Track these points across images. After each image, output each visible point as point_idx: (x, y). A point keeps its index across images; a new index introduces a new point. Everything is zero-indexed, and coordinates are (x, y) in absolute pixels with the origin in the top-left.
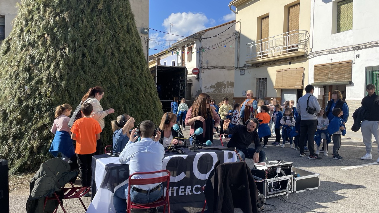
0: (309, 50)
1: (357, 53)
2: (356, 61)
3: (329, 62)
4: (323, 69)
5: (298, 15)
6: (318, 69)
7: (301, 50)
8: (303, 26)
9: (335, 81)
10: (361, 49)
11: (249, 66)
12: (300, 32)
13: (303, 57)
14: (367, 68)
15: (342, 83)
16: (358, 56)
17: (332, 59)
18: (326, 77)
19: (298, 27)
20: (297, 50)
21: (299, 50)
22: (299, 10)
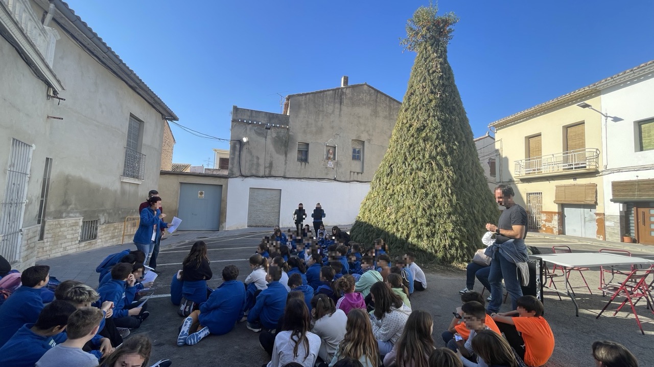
0: (602, 167)
3: (635, 178)
4: (625, 185)
5: (582, 134)
6: (616, 186)
7: (590, 166)
8: (590, 144)
9: (644, 198)
11: (516, 181)
12: (587, 150)
13: (594, 173)
17: (637, 176)
18: (631, 193)
19: (583, 145)
20: (585, 167)
21: (588, 167)
22: (584, 130)
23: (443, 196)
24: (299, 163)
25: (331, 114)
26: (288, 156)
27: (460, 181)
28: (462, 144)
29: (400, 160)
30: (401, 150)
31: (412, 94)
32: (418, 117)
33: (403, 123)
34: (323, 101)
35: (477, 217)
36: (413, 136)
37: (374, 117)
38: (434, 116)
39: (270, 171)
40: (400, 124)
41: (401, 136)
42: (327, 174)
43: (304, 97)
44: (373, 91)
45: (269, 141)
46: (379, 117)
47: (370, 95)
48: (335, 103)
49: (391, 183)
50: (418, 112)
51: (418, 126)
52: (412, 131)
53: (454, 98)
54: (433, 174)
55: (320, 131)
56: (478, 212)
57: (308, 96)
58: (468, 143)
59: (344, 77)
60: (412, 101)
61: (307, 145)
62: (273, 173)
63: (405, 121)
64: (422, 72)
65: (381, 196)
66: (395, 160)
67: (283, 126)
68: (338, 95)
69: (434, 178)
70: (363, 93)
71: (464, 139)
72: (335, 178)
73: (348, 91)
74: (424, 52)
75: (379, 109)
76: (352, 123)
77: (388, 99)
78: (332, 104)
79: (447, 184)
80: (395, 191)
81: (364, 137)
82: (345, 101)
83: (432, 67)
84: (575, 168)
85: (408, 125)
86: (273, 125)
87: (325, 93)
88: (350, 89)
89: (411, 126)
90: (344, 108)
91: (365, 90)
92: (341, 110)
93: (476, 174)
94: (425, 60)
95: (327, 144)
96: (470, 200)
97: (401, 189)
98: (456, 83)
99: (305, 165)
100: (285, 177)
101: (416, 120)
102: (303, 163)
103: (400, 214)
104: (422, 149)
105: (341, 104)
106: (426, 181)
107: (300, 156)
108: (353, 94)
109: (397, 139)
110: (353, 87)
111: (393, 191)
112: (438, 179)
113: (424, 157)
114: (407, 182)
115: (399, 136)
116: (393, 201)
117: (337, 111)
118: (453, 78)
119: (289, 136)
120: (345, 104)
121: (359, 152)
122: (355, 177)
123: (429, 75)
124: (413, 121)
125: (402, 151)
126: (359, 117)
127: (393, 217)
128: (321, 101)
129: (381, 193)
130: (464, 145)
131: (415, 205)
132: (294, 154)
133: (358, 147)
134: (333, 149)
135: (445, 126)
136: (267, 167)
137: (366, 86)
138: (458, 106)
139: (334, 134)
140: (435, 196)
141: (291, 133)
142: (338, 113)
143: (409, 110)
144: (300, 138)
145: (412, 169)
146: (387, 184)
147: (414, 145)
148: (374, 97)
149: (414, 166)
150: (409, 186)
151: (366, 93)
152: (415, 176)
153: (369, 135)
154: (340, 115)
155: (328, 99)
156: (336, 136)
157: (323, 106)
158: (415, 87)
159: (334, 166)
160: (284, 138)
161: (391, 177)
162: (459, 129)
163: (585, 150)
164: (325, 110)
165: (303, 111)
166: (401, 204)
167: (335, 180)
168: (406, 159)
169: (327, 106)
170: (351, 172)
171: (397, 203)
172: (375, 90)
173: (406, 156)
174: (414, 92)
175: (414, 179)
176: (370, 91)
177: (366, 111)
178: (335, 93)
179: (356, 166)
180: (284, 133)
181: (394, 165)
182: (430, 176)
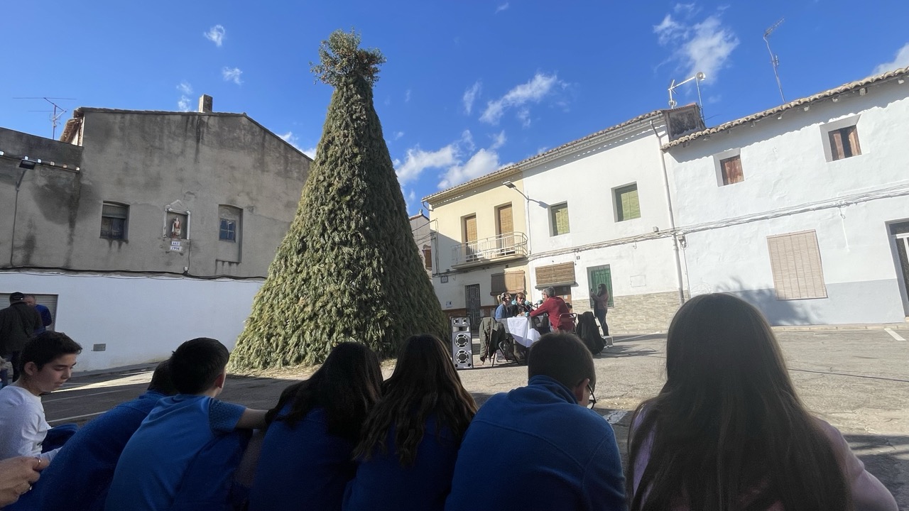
0: (529, 252)
1: (577, 254)
2: (577, 262)
3: (551, 264)
4: (545, 271)
5: (511, 217)
6: (540, 272)
7: (519, 253)
8: (518, 227)
9: (558, 282)
10: (581, 251)
11: (454, 272)
12: (515, 234)
13: (522, 260)
14: (588, 268)
15: (567, 284)
16: (578, 258)
17: (553, 261)
18: (550, 279)
19: (511, 229)
20: (514, 252)
21: (517, 252)
22: (511, 212)
23: (374, 276)
24: (106, 242)
25: (177, 156)
26: (78, 226)
27: (393, 258)
28: (394, 215)
29: (316, 232)
30: (318, 217)
31: (329, 142)
32: (339, 173)
33: (318, 181)
34: (162, 131)
35: (412, 300)
36: (333, 198)
37: (260, 172)
38: (359, 176)
39: (28, 257)
40: (315, 180)
41: (317, 199)
42: (168, 264)
43: (119, 117)
44: (258, 129)
45: (26, 191)
46: (267, 171)
47: (253, 134)
48: (186, 137)
49: (303, 263)
50: (339, 168)
51: (340, 185)
52: (333, 191)
53: (383, 157)
54: (362, 249)
55: (153, 184)
56: (414, 294)
57: (128, 117)
58: (400, 212)
59: (205, 96)
60: (330, 153)
61: (125, 208)
62: (35, 260)
63: (321, 178)
64: (343, 116)
65: (288, 282)
66: (309, 231)
67: (65, 167)
68: (192, 123)
69: (363, 254)
70: (241, 130)
71: (396, 208)
72: (186, 272)
73: (212, 121)
74: (345, 90)
75: (268, 159)
76: (219, 177)
77: (282, 145)
78: (180, 139)
79: (379, 262)
80: (311, 274)
81: (242, 202)
82: (206, 138)
83: (356, 112)
84: (507, 254)
85: (325, 184)
86: (39, 161)
87: (167, 117)
88: (216, 118)
89: (330, 185)
90: (204, 149)
91: (244, 125)
92: (197, 151)
93: (410, 251)
94: (347, 100)
95: (170, 210)
96: (405, 280)
97: (319, 270)
98: (384, 138)
99: (120, 245)
100: (67, 270)
101: (337, 179)
102: (116, 243)
103: (319, 304)
104: (346, 217)
105: (198, 141)
106: (352, 259)
107: (106, 229)
108: (221, 127)
109: (311, 201)
110: (222, 116)
111: (308, 273)
112: (367, 256)
113: (349, 227)
114: (327, 261)
115: (313, 199)
116: (307, 288)
117: (190, 153)
118: (381, 131)
119: (81, 186)
120: (206, 143)
121: (232, 226)
122: (226, 269)
123: (353, 121)
124: (332, 179)
125: (319, 219)
126: (233, 168)
127: (309, 309)
128: (157, 129)
129: (289, 278)
130: (396, 216)
131: (339, 289)
132: (92, 224)
133: (231, 218)
134: (181, 218)
135: (373, 190)
136: (18, 248)
137: (244, 119)
138: (388, 166)
139: (184, 192)
140: (365, 277)
141: (85, 182)
142: (193, 156)
143: (327, 163)
144: (109, 193)
145: (334, 243)
146: (298, 265)
147: (336, 211)
148: (259, 139)
149: (337, 239)
150: (330, 266)
151: (245, 129)
152: (339, 252)
153: (252, 199)
154: (196, 160)
155: (173, 128)
156: (187, 195)
157: (161, 140)
158: (335, 134)
159: (184, 249)
160: (67, 191)
161: (303, 256)
162: (389, 195)
163: (512, 234)
164: (166, 147)
165: (115, 144)
166: (320, 290)
167: (185, 274)
168: (325, 229)
169: (171, 141)
170: (217, 261)
171: (315, 290)
172: (262, 128)
173: (324, 225)
174: (333, 139)
175: (337, 256)
176: (252, 127)
177: (245, 160)
178: (187, 121)
179: (227, 250)
180: (68, 179)
181: (308, 238)
182: (357, 253)
